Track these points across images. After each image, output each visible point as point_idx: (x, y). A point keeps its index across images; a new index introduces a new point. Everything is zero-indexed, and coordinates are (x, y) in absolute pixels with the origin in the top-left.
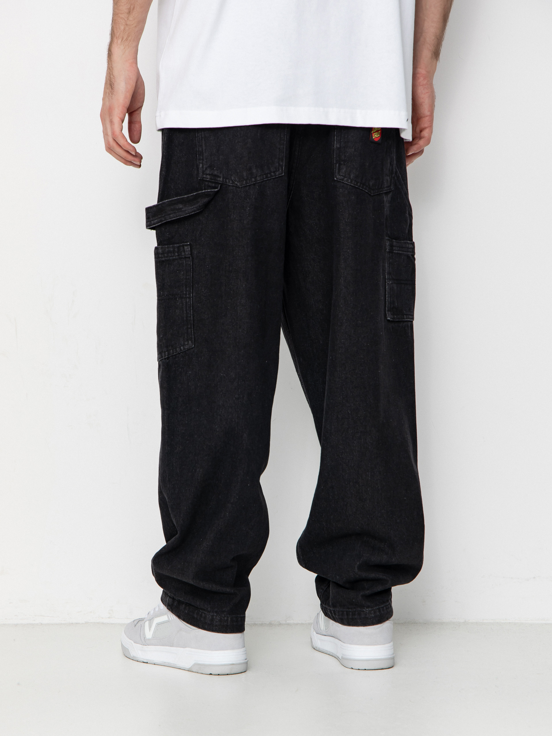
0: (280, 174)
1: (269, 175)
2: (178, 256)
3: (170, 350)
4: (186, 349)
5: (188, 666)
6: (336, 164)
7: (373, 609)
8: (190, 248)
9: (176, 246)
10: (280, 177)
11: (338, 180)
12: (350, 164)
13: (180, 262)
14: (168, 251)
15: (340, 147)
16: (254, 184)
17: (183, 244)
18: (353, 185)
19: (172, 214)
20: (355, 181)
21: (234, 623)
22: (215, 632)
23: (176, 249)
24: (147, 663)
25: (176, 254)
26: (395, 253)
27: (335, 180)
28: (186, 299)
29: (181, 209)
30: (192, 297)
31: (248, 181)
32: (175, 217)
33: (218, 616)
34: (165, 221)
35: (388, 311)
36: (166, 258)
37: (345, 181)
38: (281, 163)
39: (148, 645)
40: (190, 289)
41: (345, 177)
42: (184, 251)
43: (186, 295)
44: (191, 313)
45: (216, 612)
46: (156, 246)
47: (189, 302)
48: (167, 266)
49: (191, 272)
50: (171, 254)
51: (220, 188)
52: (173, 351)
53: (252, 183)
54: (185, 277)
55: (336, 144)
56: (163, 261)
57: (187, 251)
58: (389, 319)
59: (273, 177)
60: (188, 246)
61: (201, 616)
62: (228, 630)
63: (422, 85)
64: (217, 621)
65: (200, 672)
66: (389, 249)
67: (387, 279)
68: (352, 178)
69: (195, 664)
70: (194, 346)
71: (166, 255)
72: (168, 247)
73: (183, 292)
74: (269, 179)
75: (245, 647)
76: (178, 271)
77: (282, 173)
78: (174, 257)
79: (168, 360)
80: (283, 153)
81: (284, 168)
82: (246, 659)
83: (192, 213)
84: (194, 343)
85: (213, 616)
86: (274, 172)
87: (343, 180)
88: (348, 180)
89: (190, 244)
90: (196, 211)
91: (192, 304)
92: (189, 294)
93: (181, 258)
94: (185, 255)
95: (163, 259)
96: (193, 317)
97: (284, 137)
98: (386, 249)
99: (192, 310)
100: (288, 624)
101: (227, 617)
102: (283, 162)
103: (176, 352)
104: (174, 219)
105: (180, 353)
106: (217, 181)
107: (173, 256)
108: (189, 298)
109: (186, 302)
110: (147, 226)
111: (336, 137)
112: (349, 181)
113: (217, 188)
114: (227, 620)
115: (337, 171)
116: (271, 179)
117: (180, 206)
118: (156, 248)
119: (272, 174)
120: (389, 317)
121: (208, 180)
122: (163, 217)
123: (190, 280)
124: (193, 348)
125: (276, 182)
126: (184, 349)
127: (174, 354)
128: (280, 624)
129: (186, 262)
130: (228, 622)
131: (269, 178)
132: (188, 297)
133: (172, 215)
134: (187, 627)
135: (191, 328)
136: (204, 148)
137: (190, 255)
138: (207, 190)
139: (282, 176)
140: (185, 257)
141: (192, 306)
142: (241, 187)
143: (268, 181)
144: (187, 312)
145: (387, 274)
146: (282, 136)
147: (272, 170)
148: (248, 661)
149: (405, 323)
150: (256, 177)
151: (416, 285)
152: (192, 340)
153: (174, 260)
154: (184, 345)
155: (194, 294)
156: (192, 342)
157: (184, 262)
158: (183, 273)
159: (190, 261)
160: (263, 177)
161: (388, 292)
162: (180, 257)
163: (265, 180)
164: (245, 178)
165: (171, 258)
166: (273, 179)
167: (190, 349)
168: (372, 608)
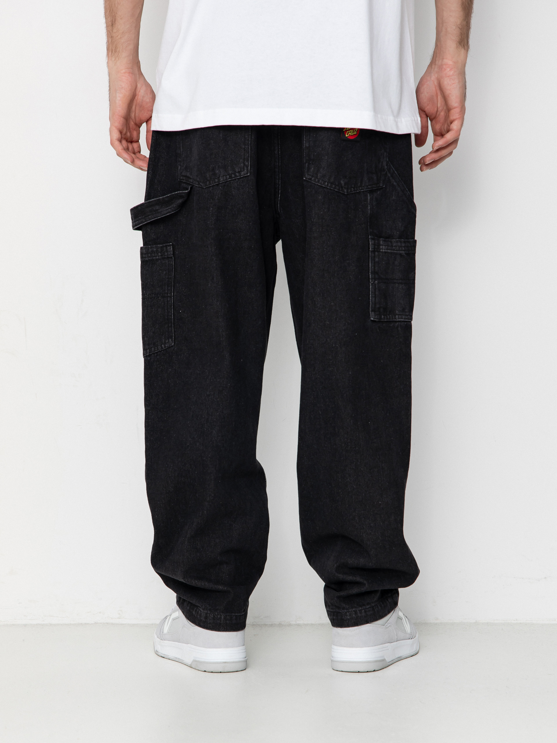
0: (245, 174)
1: (233, 176)
2: (161, 256)
3: (152, 348)
4: (166, 347)
5: (189, 661)
6: (306, 163)
7: (348, 611)
8: (173, 249)
9: (159, 246)
10: (245, 177)
11: (307, 180)
12: (317, 164)
13: (163, 262)
14: (151, 251)
15: (309, 146)
16: (218, 185)
17: (166, 244)
18: (320, 184)
19: (150, 215)
20: (322, 180)
21: (228, 622)
22: (209, 630)
23: (159, 250)
24: (164, 657)
25: (160, 254)
26: (382, 252)
27: (304, 179)
28: (168, 298)
29: (158, 210)
30: (173, 296)
31: (211, 182)
32: (153, 219)
33: (212, 614)
34: (146, 222)
35: (372, 311)
36: (150, 258)
37: (312, 181)
38: (247, 163)
39: (164, 640)
40: (172, 288)
41: (313, 176)
42: (167, 251)
43: (168, 294)
44: (172, 311)
45: (210, 610)
46: (142, 246)
47: (170, 301)
48: (151, 265)
49: (173, 272)
50: (154, 254)
51: (191, 189)
52: (155, 349)
53: (215, 184)
54: (167, 277)
55: (305, 144)
56: (147, 261)
57: (169, 251)
58: (372, 319)
59: (238, 177)
60: (171, 246)
61: (198, 613)
62: (221, 628)
63: (448, 77)
64: (210, 619)
65: (197, 668)
66: (373, 248)
67: (371, 279)
68: (319, 178)
69: (194, 661)
70: (174, 344)
71: (149, 255)
72: (151, 248)
73: (165, 291)
74: (233, 180)
75: (244, 645)
76: (160, 270)
77: (247, 173)
78: (157, 258)
79: (149, 357)
80: (249, 153)
81: (249, 168)
82: (245, 657)
83: (168, 214)
84: (174, 341)
85: (207, 614)
86: (239, 172)
87: (310, 179)
88: (315, 180)
89: (173, 245)
90: (171, 212)
91: (172, 303)
92: (171, 293)
93: (165, 258)
94: (167, 255)
95: (147, 259)
96: (173, 316)
97: (249, 138)
98: (370, 249)
99: (173, 308)
100: (299, 625)
101: (220, 615)
102: (249, 162)
103: (157, 350)
104: (153, 220)
105: (161, 351)
106: (189, 183)
107: (156, 256)
108: (171, 297)
109: (168, 301)
110: (133, 227)
111: (305, 136)
112: (317, 180)
113: (187, 189)
114: (221, 618)
115: (306, 170)
116: (235, 179)
117: (157, 207)
118: (141, 248)
119: (237, 174)
120: (372, 318)
121: (184, 181)
122: (144, 218)
123: (172, 280)
124: (173, 346)
125: (241, 181)
126: (165, 347)
127: (155, 352)
128: (290, 625)
129: (168, 262)
130: (221, 621)
131: (233, 178)
132: (169, 296)
133: (150, 217)
134: (188, 624)
135: (171, 326)
136: (182, 150)
137: (171, 255)
138: (179, 192)
139: (248, 176)
140: (168, 258)
141: (173, 305)
142: (205, 188)
143: (232, 181)
144: (168, 311)
145: (371, 274)
146: (246, 137)
147: (237, 170)
148: (247, 659)
149: (397, 324)
150: (219, 177)
151: (416, 284)
152: (172, 339)
153: (157, 260)
154: (165, 343)
155: (175, 294)
156: (172, 340)
157: (167, 262)
158: (166, 272)
159: (173, 261)
160: (227, 178)
161: (372, 292)
162: (163, 257)
163: (228, 180)
164: (209, 179)
165: (154, 258)
166: (237, 179)
167: (170, 347)
168: (347, 609)
